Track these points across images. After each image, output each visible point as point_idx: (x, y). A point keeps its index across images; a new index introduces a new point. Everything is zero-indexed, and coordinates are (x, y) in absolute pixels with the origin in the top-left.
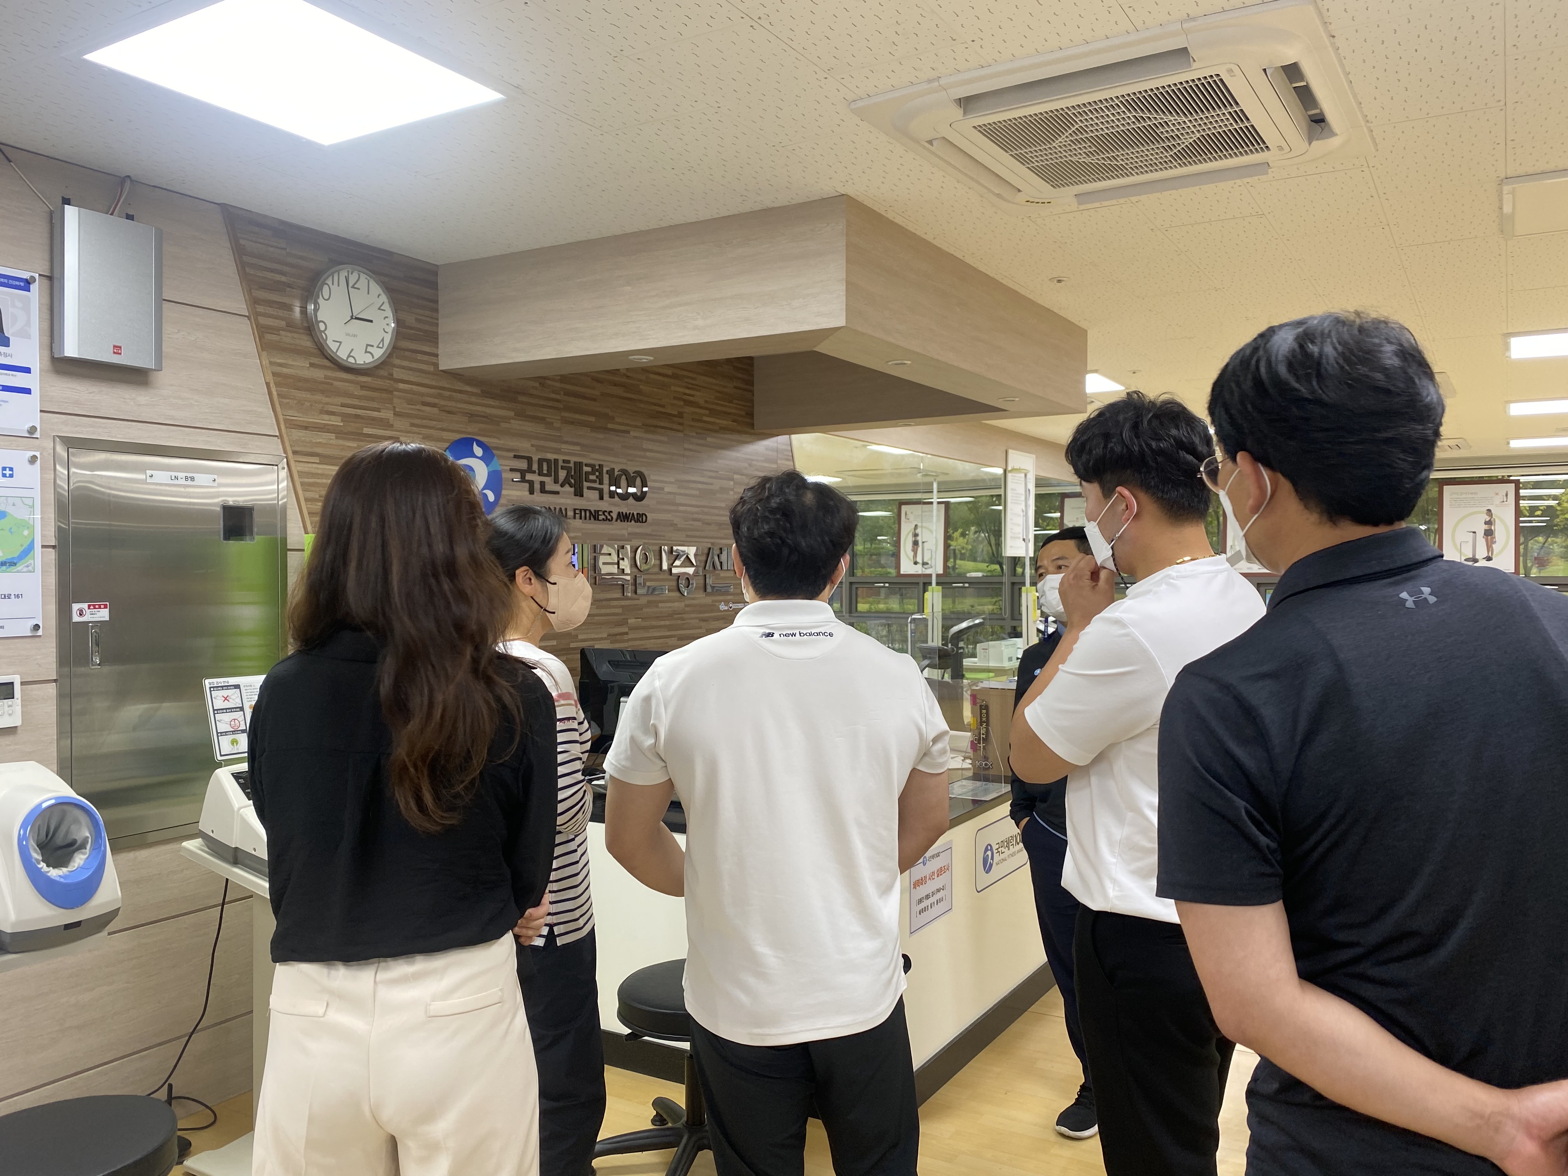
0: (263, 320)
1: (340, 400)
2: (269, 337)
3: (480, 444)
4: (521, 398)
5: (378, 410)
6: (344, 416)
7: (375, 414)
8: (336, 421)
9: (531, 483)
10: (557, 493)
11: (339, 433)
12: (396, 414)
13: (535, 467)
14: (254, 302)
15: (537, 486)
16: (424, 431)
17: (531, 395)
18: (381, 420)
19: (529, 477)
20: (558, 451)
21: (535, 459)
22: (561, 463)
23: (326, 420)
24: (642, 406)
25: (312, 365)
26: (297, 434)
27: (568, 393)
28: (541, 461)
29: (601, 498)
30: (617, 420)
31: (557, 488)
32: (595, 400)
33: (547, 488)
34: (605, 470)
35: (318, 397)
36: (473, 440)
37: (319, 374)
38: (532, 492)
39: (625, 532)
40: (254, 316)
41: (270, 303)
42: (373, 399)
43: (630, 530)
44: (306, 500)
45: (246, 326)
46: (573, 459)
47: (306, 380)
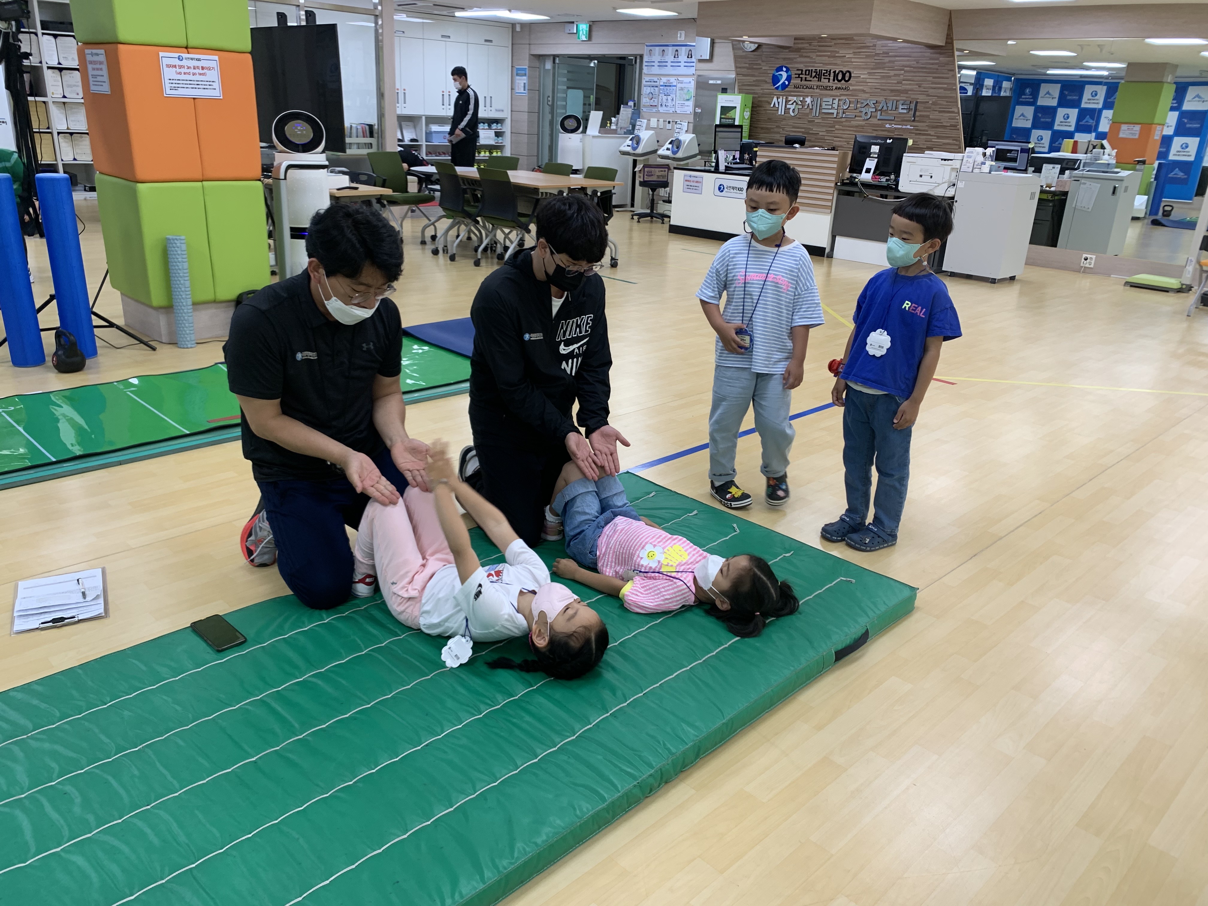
1: (747, 60)
3: (785, 67)
4: (802, 51)
6: (749, 64)
8: (747, 65)
9: (802, 78)
10: (811, 81)
11: (748, 68)
13: (804, 72)
15: (804, 79)
16: (770, 65)
17: (806, 49)
18: (758, 63)
19: (801, 76)
20: (814, 67)
21: (804, 70)
22: (813, 70)
23: (744, 65)
24: (854, 45)
25: (742, 52)
26: (738, 69)
27: (820, 46)
28: (806, 70)
29: (829, 82)
30: (840, 52)
31: (811, 79)
32: (831, 47)
33: (807, 79)
34: (832, 71)
35: (743, 59)
36: (782, 66)
37: (744, 54)
38: (801, 81)
39: (838, 94)
43: (841, 93)
46: (818, 69)
47: (741, 56)
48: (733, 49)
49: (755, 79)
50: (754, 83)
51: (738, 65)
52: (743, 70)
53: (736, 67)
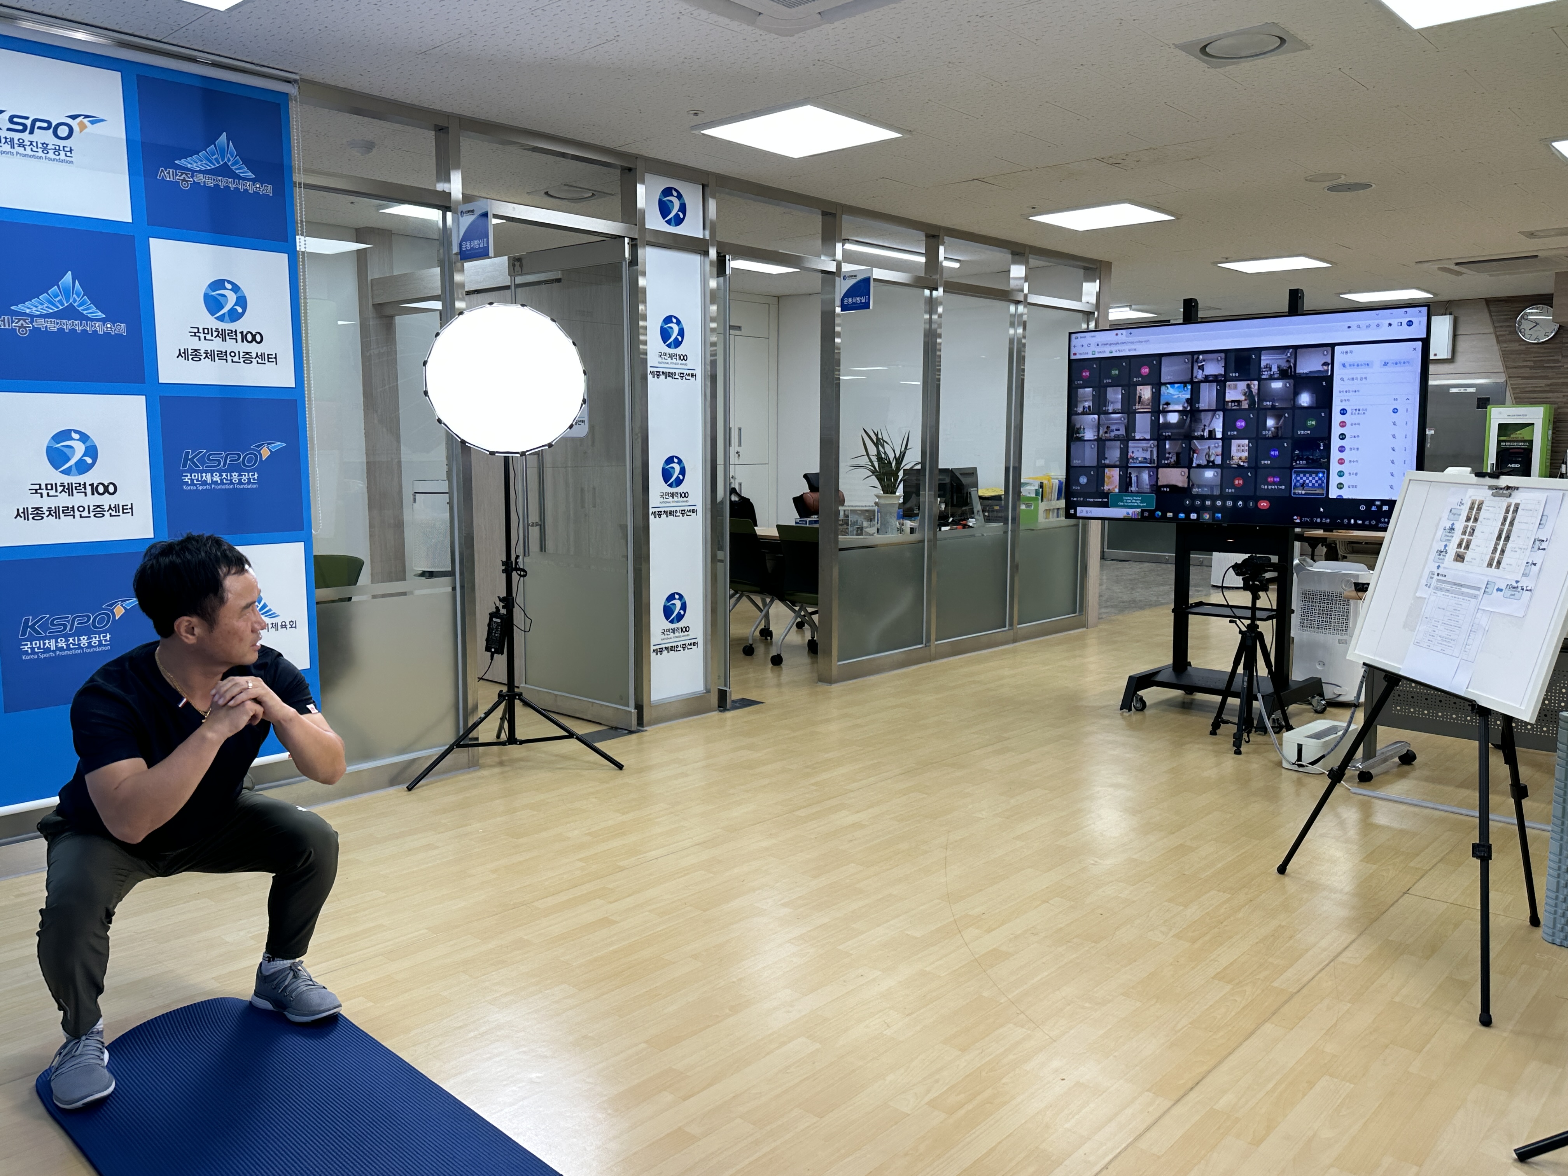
0: (1498, 333)
1: (1533, 355)
2: (1500, 338)
5: (1553, 356)
6: (1535, 362)
7: (1551, 358)
8: (1532, 364)
11: (1531, 368)
12: (1563, 356)
14: (1495, 327)
18: (1554, 360)
23: (1525, 363)
25: (1520, 345)
26: (1510, 370)
35: (1522, 356)
37: (1523, 347)
40: (1495, 333)
41: (1501, 327)
42: (1550, 353)
44: (1514, 394)
45: (1493, 336)
47: (1517, 351)
48: (1498, 342)
49: (1549, 382)
50: (1548, 389)
51: (1510, 364)
52: (1523, 370)
53: (1507, 367)
